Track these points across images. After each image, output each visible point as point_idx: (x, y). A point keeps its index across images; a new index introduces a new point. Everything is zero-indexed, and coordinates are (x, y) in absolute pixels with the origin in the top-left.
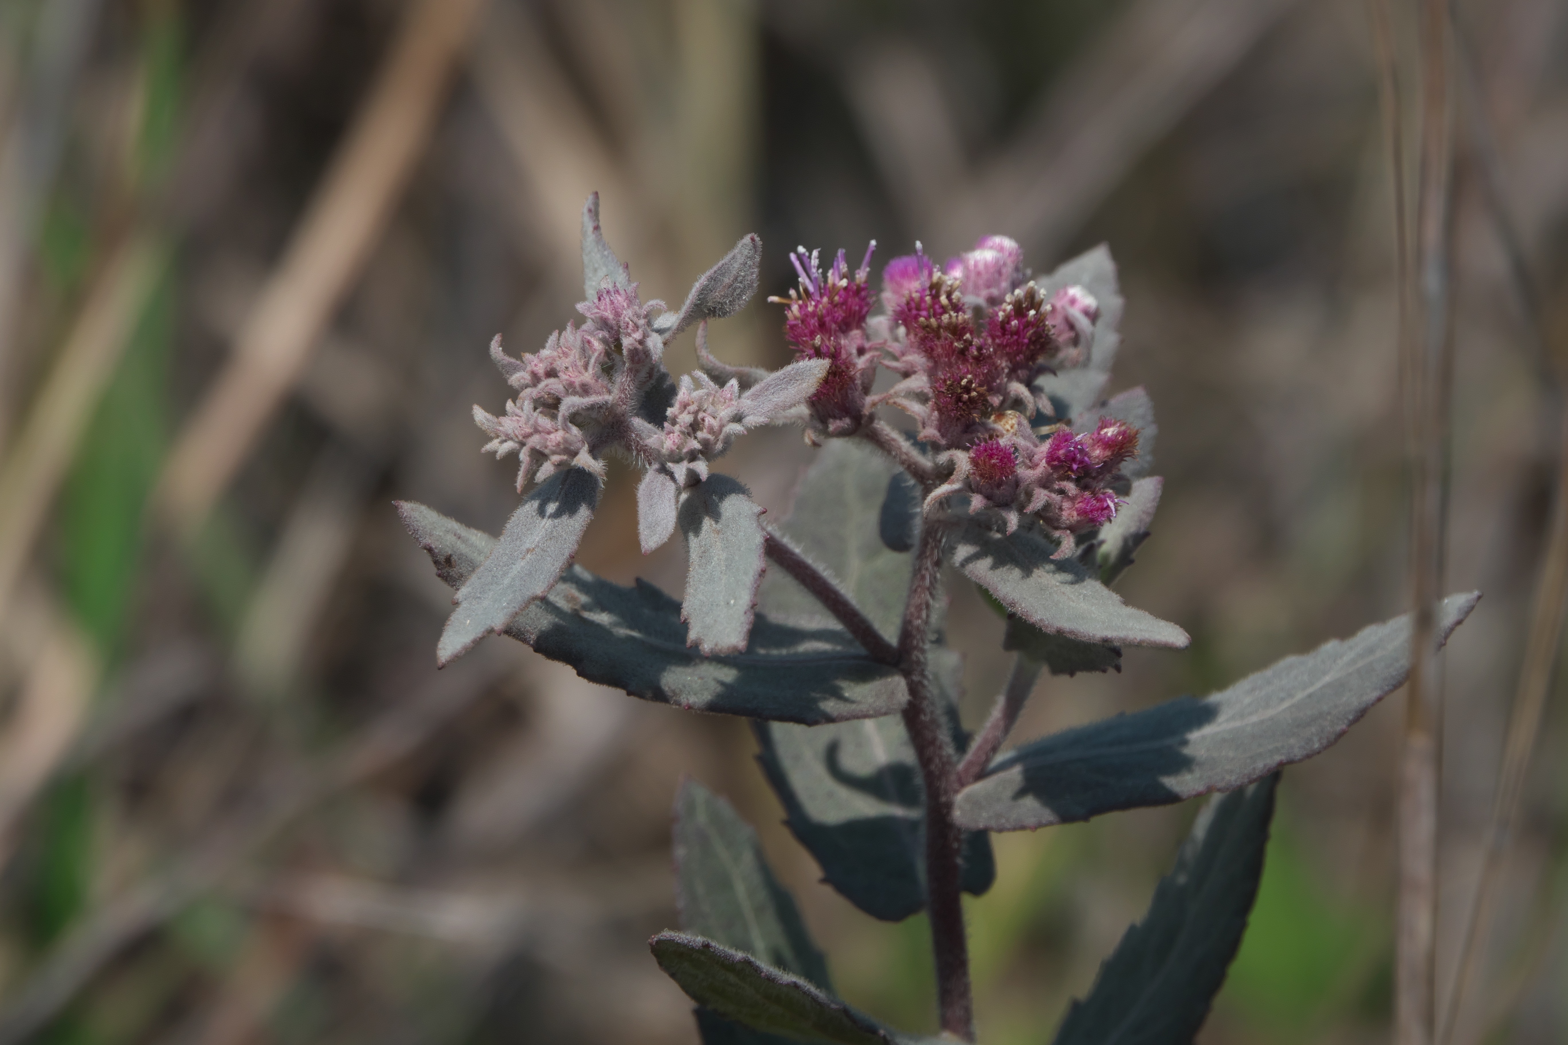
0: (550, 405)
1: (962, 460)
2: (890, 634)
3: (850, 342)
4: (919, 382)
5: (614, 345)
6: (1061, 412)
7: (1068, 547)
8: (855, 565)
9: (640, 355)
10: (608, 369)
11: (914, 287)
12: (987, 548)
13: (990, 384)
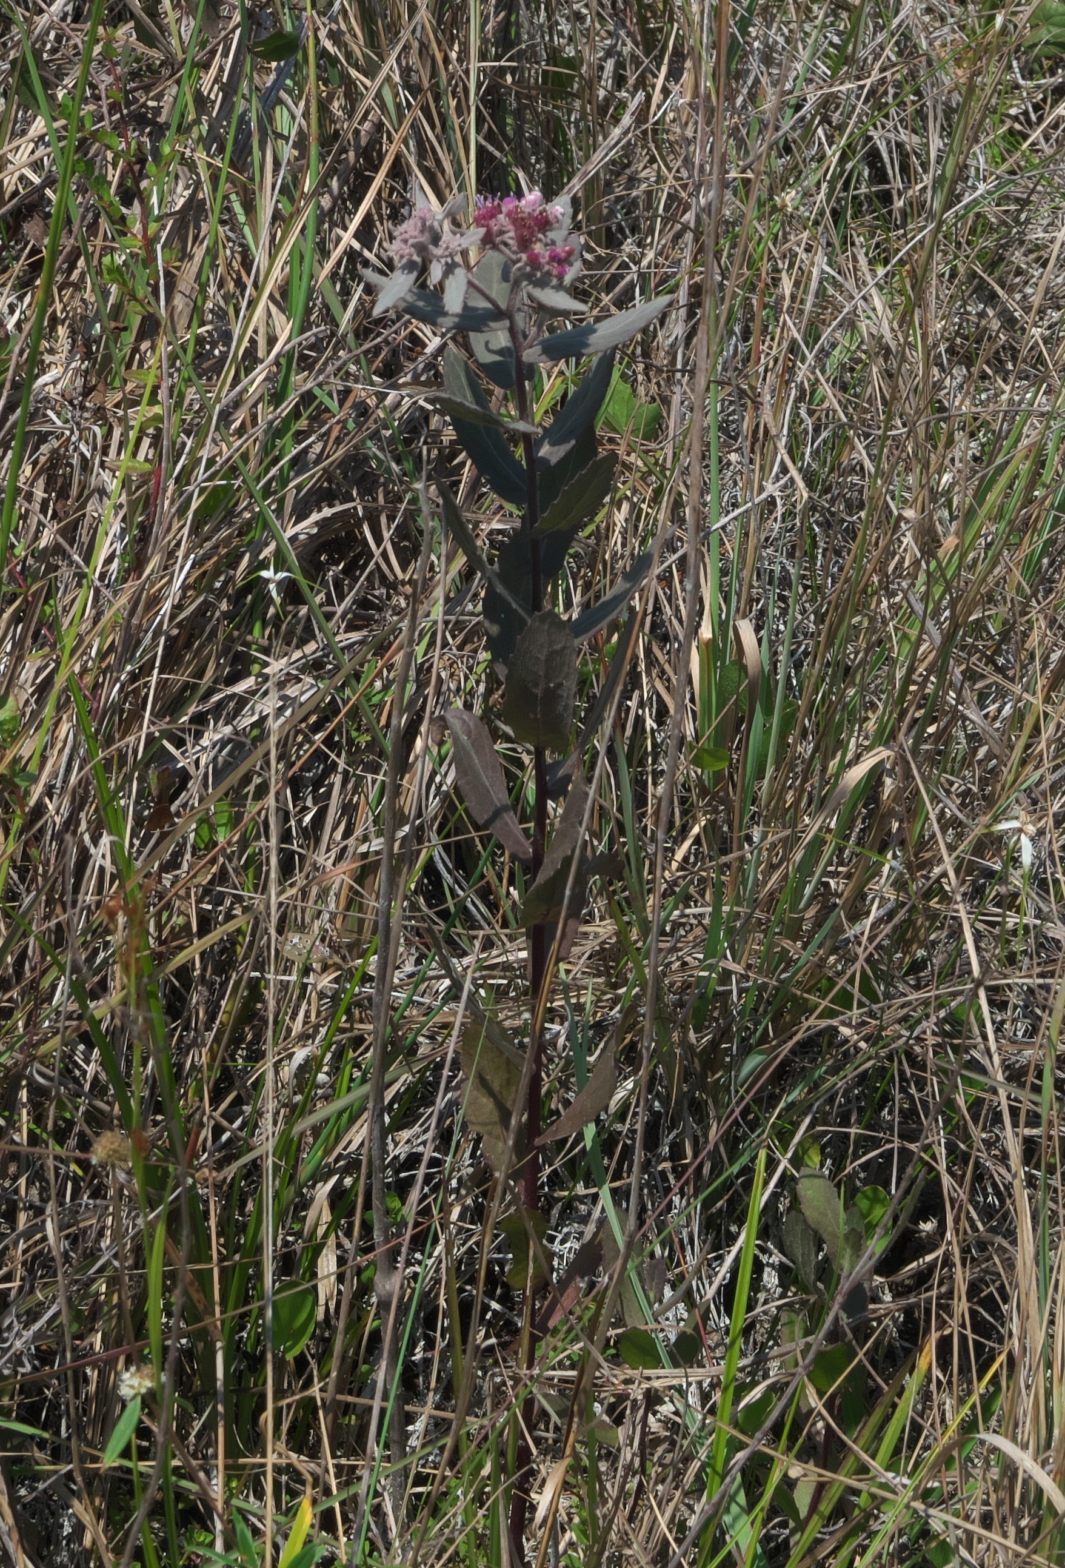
0: (405, 241)
1: (524, 256)
2: (503, 306)
3: (492, 223)
4: (512, 234)
5: (424, 225)
6: (553, 243)
7: (555, 282)
8: (495, 286)
9: (431, 228)
10: (422, 232)
11: (511, 206)
12: (531, 282)
13: (532, 234)
